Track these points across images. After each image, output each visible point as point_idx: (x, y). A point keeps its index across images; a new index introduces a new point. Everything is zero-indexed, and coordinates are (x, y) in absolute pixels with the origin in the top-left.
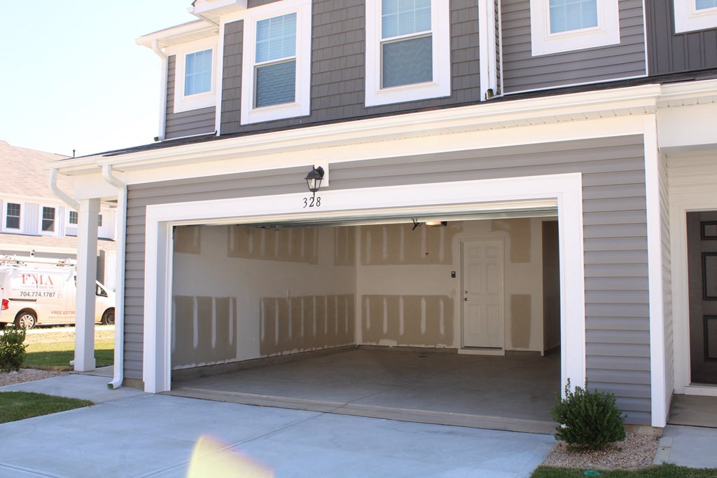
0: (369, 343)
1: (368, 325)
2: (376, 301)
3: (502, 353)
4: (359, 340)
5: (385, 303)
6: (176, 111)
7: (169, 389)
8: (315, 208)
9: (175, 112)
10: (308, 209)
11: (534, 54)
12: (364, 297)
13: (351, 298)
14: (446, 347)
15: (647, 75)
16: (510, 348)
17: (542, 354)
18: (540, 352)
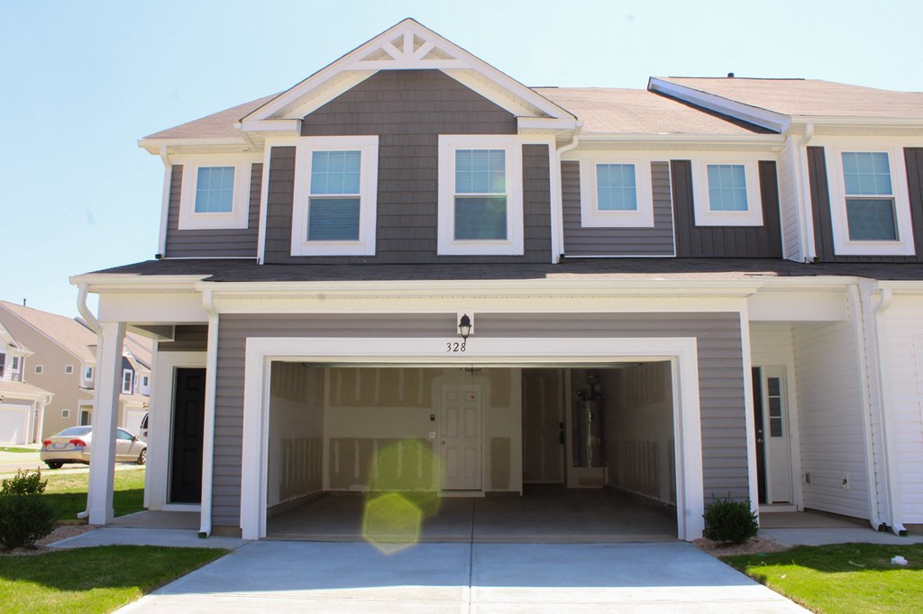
0: (337, 489)
1: (337, 469)
2: (346, 445)
3: (482, 495)
4: (326, 487)
5: (357, 447)
6: (181, 227)
7: (265, 536)
8: (459, 353)
9: (179, 229)
10: (449, 354)
11: (583, 225)
12: (332, 441)
13: (319, 441)
14: (425, 491)
15: (675, 256)
16: (490, 489)
17: (521, 494)
18: (519, 493)
